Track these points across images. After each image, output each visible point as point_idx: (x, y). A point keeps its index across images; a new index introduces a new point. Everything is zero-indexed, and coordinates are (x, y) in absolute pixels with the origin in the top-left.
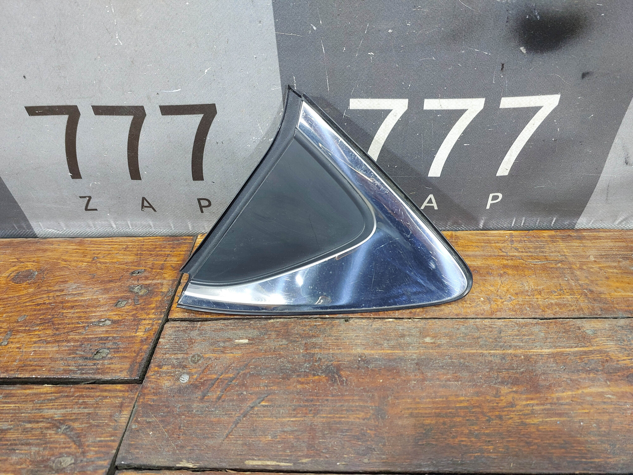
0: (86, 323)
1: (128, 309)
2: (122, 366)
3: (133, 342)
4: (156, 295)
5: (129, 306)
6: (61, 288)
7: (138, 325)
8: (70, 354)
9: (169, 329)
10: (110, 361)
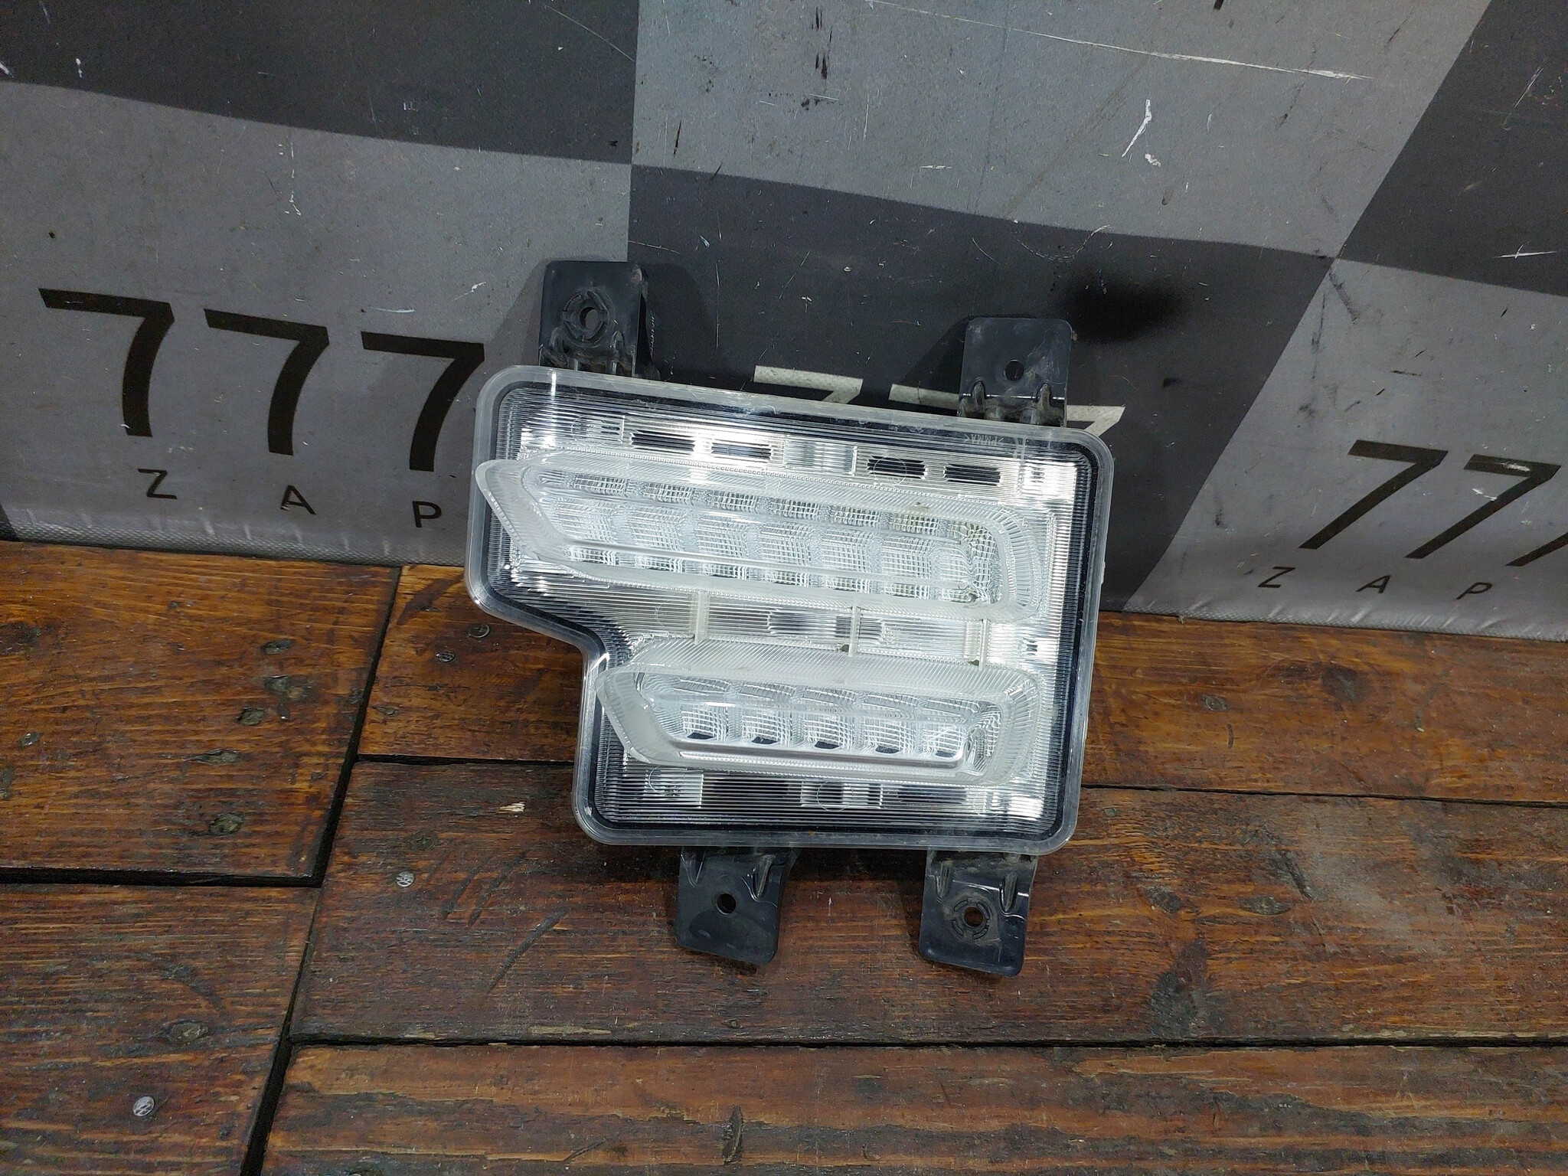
0: (182, 756)
1: (269, 730)
2: (274, 851)
3: (289, 802)
4: (326, 703)
5: (269, 722)
6: (106, 672)
7: (297, 766)
8: (159, 823)
9: (363, 777)
10: (249, 841)
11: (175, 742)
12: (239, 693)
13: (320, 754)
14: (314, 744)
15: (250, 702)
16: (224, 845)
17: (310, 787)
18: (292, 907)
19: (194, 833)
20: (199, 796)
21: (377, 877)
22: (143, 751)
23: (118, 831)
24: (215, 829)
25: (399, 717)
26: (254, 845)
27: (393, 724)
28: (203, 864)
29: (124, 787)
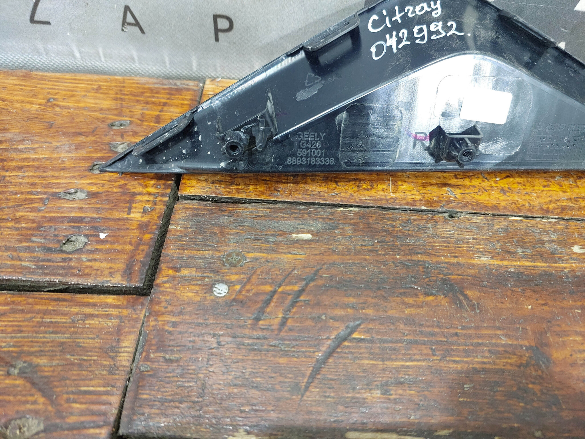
0: (45, 193)
1: (111, 177)
2: (111, 265)
3: (126, 227)
7: (132, 202)
9: (182, 211)
10: (91, 256)
11: (41, 183)
12: (91, 153)
15: (98, 159)
16: (71, 259)
17: (142, 217)
18: (125, 312)
19: (49, 250)
20: (55, 222)
21: (197, 288)
22: (17, 189)
26: (95, 260)
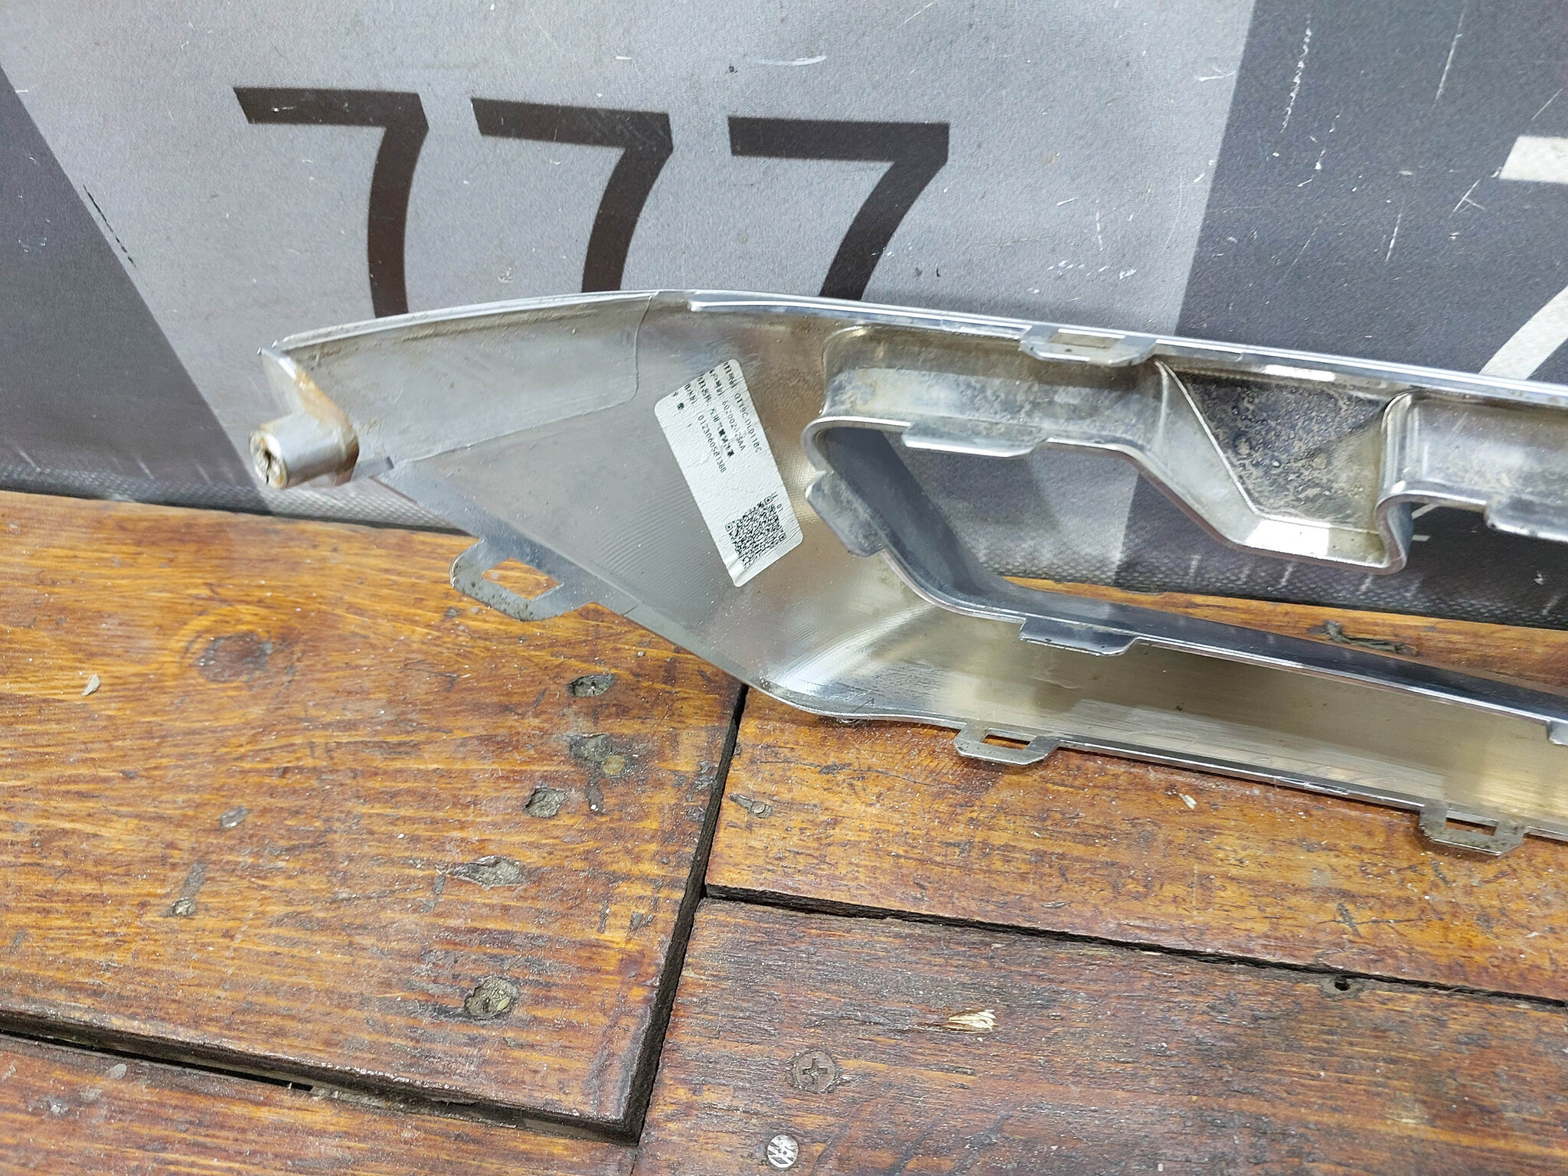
0: (436, 864)
1: (570, 828)
2: (565, 1063)
3: (594, 965)
4: (659, 785)
5: (573, 815)
6: (349, 715)
7: (608, 898)
8: (390, 985)
9: (714, 930)
10: (525, 1036)
11: (430, 838)
12: (531, 761)
13: (645, 879)
14: (638, 859)
15: (544, 778)
16: (485, 1040)
17: (628, 941)
19: (443, 1011)
20: (455, 940)
22: (382, 850)
23: (329, 992)
24: (475, 1006)
25: (773, 819)
26: (532, 1046)
27: (762, 831)
28: (448, 1073)
29: (348, 913)
